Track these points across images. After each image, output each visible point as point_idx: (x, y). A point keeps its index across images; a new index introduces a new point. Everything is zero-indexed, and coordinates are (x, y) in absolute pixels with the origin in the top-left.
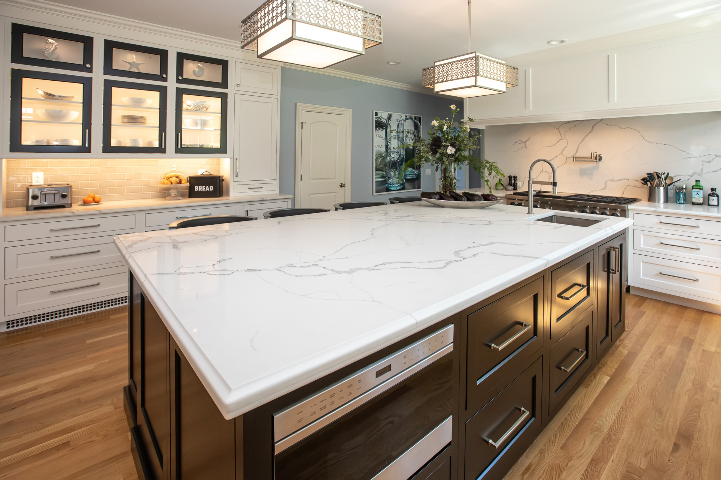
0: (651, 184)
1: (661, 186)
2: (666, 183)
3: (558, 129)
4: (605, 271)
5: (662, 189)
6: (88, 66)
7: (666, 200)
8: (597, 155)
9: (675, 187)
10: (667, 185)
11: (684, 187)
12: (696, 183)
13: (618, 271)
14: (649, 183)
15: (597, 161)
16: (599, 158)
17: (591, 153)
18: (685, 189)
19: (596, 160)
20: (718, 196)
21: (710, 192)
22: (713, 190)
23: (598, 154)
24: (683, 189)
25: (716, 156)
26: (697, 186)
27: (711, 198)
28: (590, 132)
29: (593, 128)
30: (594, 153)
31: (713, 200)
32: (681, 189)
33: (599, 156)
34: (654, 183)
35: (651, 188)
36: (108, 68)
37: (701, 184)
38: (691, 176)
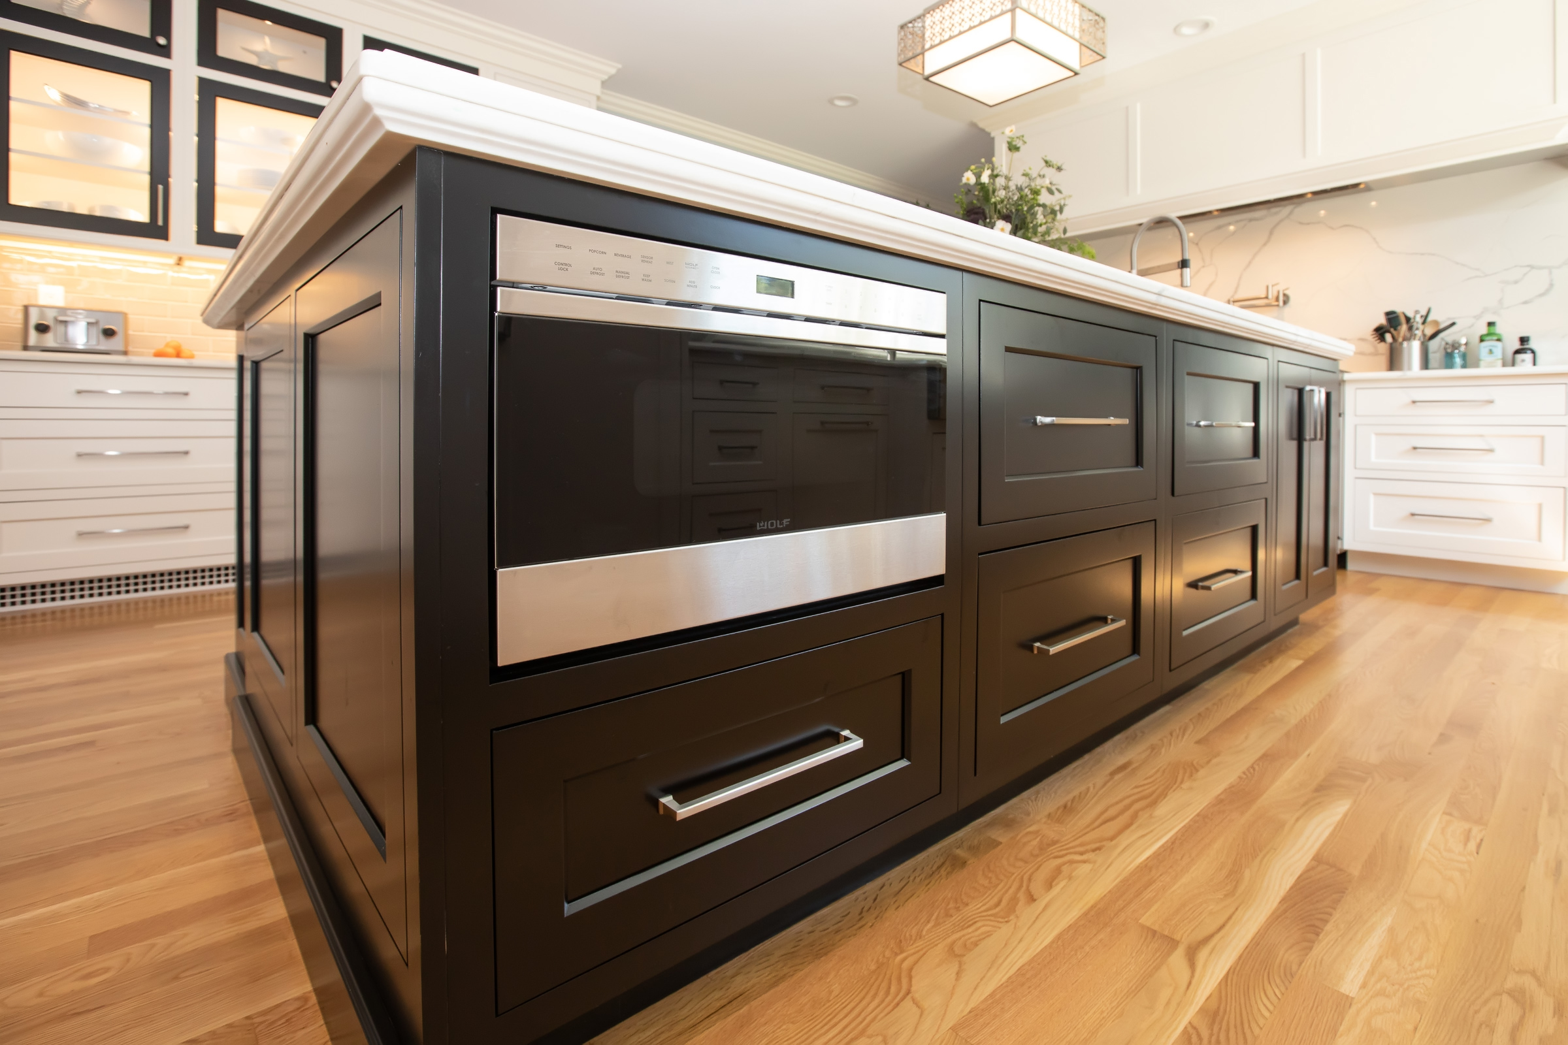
0: (1393, 337)
1: (1414, 339)
2: (1424, 335)
3: (1197, 244)
4: (1292, 439)
5: (1416, 346)
6: (162, 41)
7: (1425, 364)
8: (1278, 292)
9: (1443, 343)
10: (1427, 338)
11: (1463, 341)
12: (1489, 330)
13: (1321, 439)
14: (1388, 337)
15: (1278, 306)
16: (1285, 299)
17: (1267, 287)
18: (1466, 344)
19: (1276, 303)
20: (1533, 352)
21: (1517, 345)
22: (1523, 340)
23: (1281, 288)
24: (1460, 345)
25: (1528, 269)
26: (1491, 331)
27: (1520, 357)
28: (1265, 244)
29: (1271, 233)
30: (1273, 286)
31: (1523, 361)
32: (1455, 346)
33: (1285, 295)
34: (1399, 334)
35: (1394, 345)
36: (207, 53)
37: (1498, 329)
38: (1478, 317)
